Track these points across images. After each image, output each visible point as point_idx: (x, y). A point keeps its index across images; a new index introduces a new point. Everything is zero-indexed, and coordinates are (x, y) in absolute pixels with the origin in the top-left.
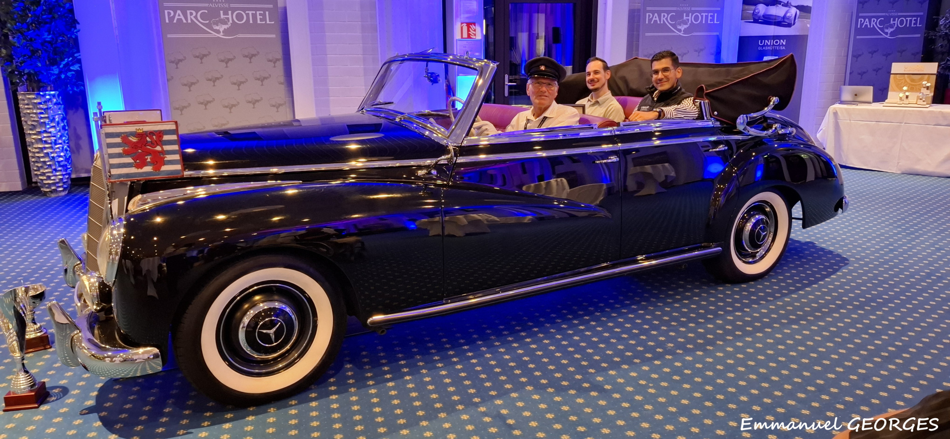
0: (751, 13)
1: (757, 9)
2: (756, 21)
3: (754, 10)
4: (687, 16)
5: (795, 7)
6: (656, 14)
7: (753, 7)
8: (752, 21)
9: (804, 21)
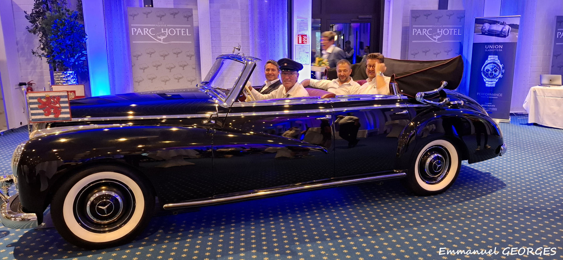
0: (480, 29)
1: (484, 26)
2: (483, 34)
3: (482, 27)
4: (440, 30)
5: (508, 25)
6: (419, 30)
7: (482, 25)
8: (481, 33)
9: (513, 33)
